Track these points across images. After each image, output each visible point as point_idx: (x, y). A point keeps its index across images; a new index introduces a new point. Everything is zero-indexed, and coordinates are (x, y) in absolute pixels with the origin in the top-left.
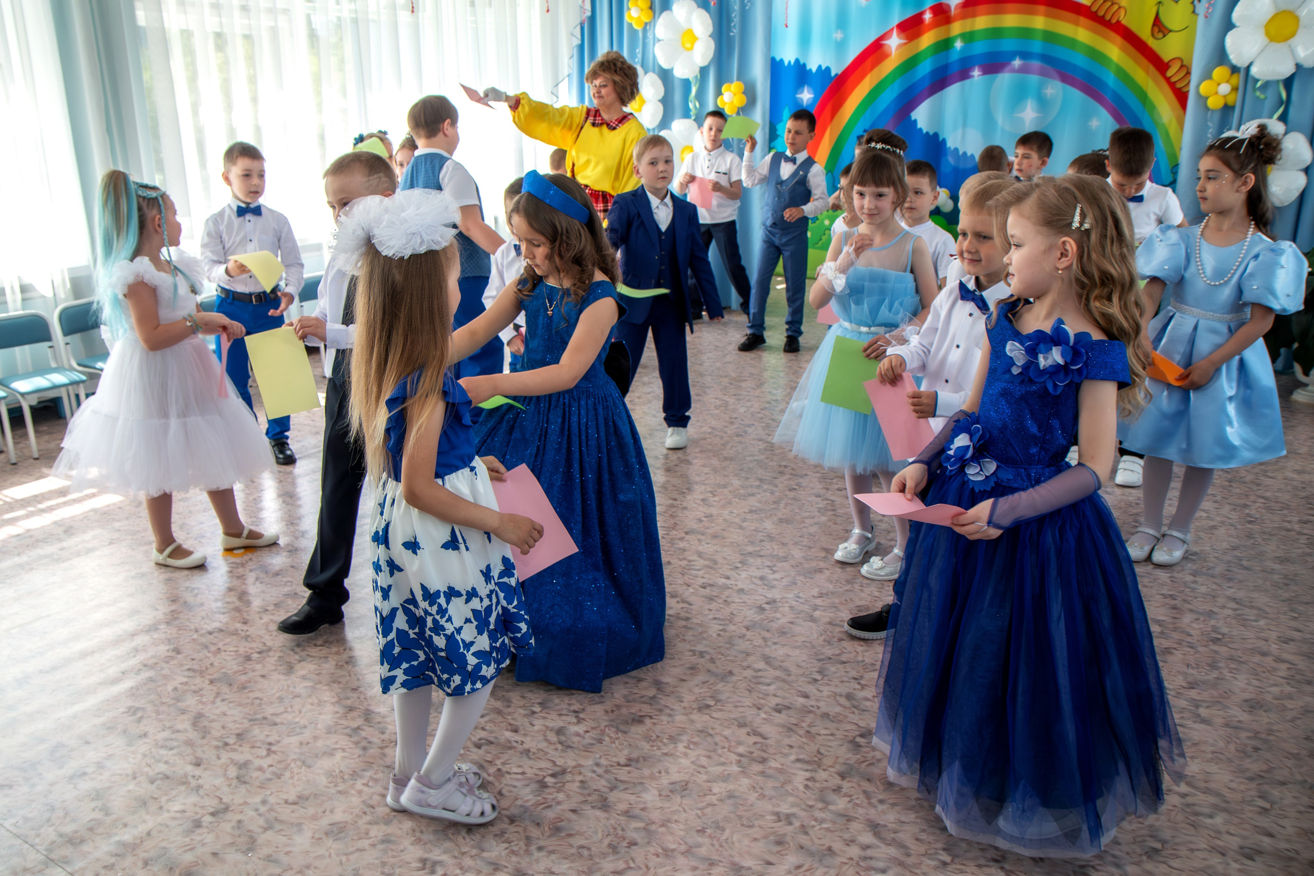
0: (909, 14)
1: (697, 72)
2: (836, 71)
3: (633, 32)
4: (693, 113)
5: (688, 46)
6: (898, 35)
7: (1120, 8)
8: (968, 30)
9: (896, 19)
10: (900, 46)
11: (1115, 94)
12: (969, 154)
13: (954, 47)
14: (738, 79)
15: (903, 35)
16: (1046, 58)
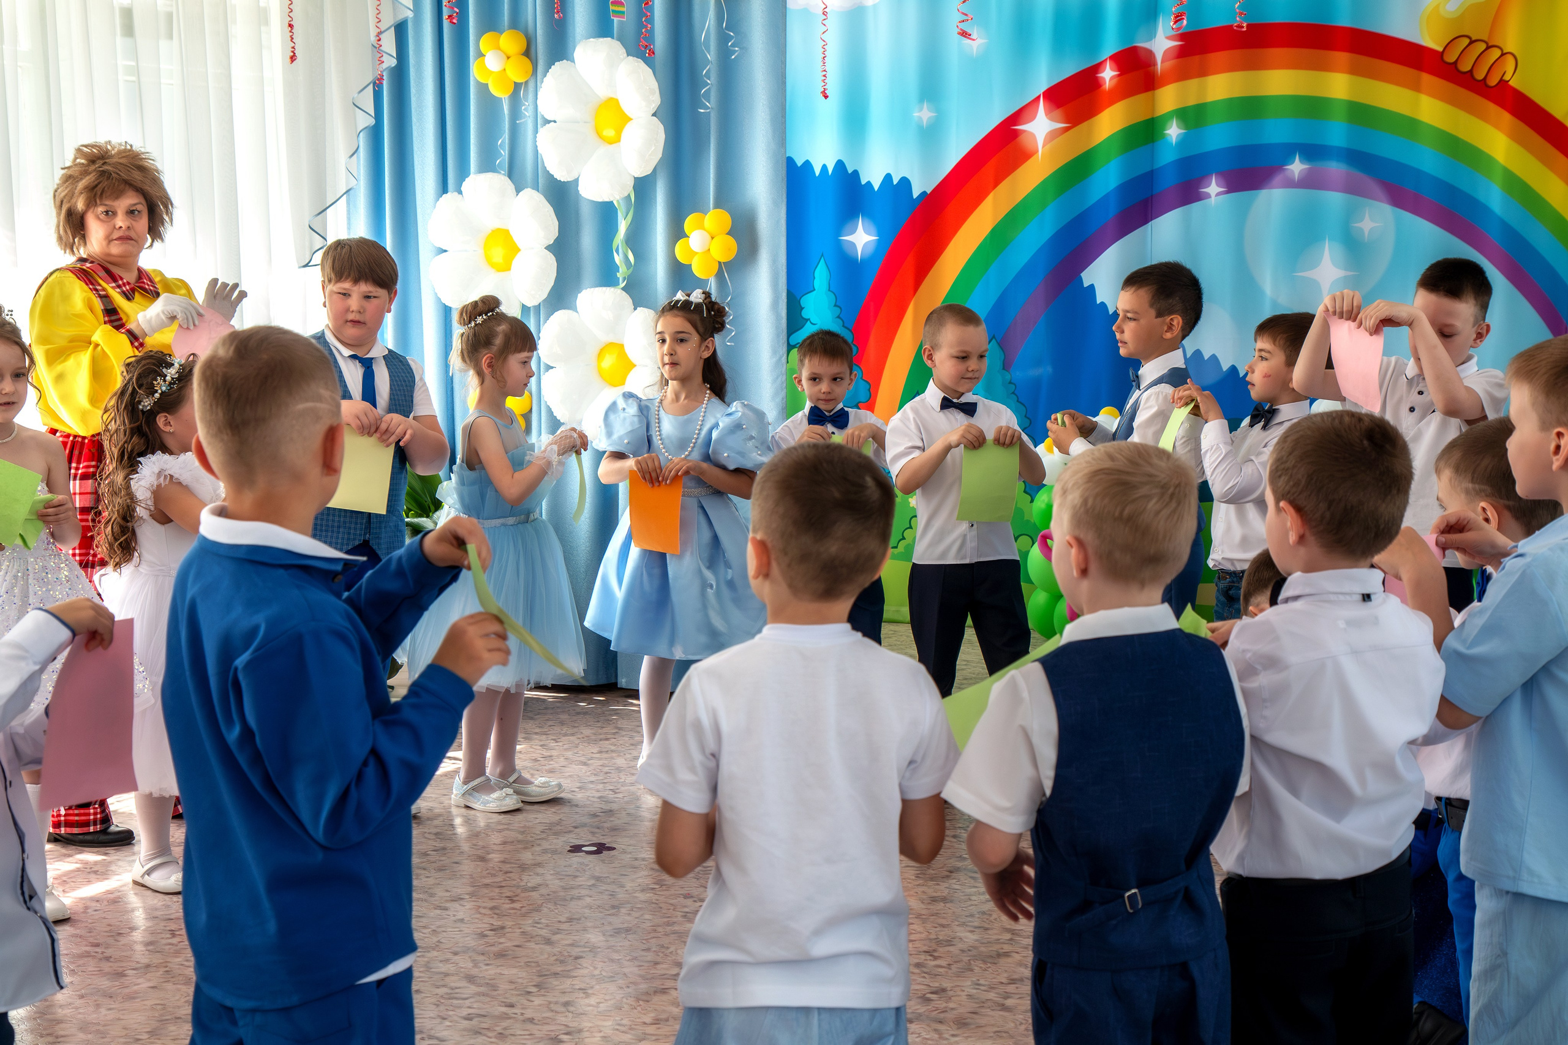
0: (1070, 68)
1: (629, 189)
2: (920, 186)
3: (489, 102)
4: (622, 272)
5: (609, 133)
6: (1048, 113)
7: (1503, 54)
8: (1192, 102)
9: (1042, 82)
10: (1053, 135)
11: (1508, 230)
12: (1206, 356)
13: (1163, 136)
14: (717, 206)
15: (1058, 113)
16: (1357, 158)
